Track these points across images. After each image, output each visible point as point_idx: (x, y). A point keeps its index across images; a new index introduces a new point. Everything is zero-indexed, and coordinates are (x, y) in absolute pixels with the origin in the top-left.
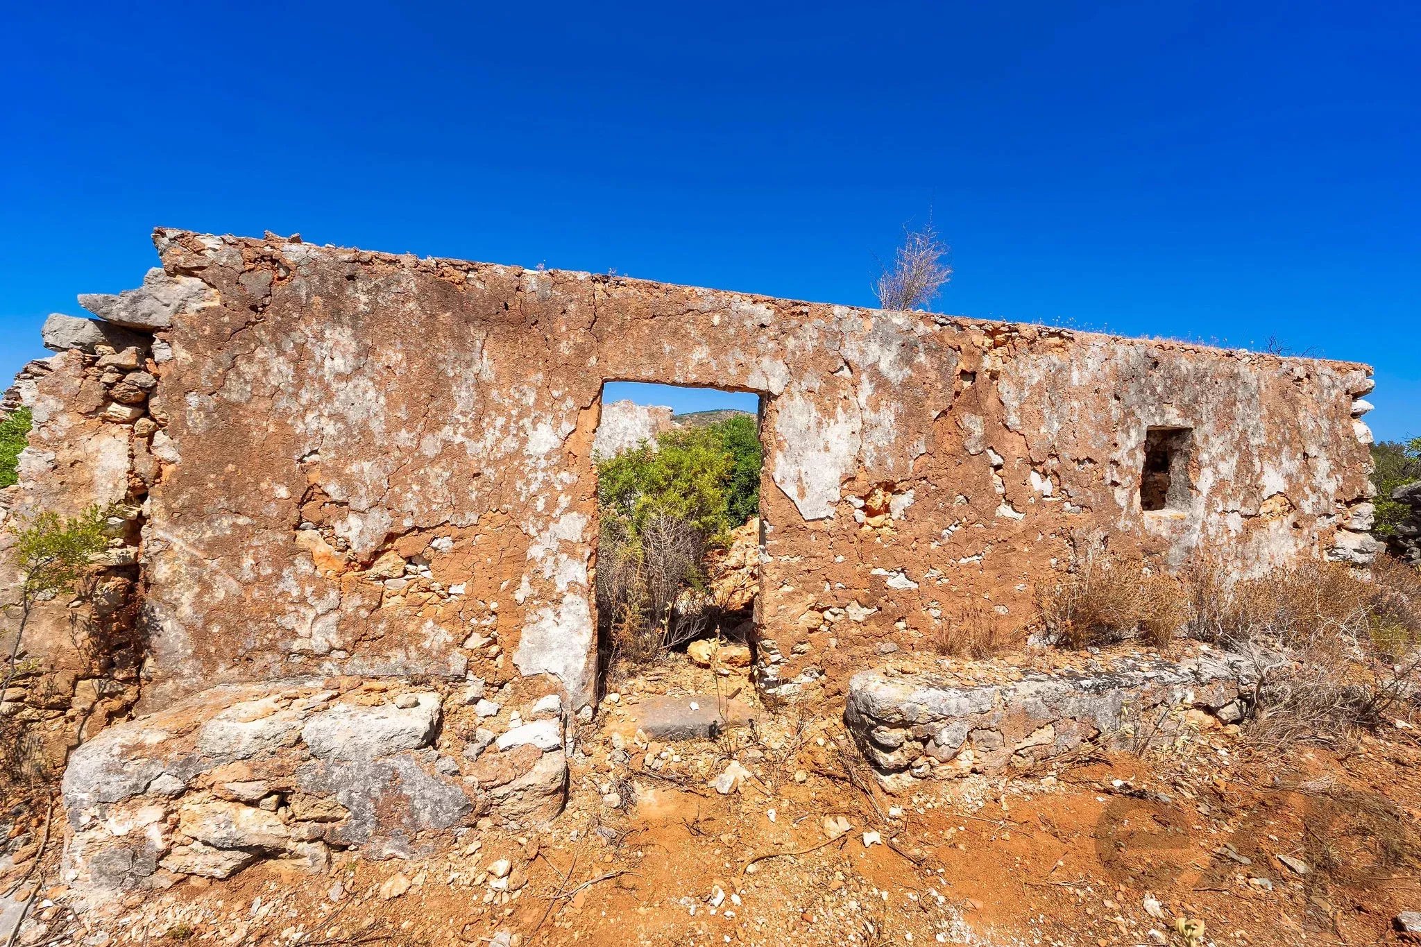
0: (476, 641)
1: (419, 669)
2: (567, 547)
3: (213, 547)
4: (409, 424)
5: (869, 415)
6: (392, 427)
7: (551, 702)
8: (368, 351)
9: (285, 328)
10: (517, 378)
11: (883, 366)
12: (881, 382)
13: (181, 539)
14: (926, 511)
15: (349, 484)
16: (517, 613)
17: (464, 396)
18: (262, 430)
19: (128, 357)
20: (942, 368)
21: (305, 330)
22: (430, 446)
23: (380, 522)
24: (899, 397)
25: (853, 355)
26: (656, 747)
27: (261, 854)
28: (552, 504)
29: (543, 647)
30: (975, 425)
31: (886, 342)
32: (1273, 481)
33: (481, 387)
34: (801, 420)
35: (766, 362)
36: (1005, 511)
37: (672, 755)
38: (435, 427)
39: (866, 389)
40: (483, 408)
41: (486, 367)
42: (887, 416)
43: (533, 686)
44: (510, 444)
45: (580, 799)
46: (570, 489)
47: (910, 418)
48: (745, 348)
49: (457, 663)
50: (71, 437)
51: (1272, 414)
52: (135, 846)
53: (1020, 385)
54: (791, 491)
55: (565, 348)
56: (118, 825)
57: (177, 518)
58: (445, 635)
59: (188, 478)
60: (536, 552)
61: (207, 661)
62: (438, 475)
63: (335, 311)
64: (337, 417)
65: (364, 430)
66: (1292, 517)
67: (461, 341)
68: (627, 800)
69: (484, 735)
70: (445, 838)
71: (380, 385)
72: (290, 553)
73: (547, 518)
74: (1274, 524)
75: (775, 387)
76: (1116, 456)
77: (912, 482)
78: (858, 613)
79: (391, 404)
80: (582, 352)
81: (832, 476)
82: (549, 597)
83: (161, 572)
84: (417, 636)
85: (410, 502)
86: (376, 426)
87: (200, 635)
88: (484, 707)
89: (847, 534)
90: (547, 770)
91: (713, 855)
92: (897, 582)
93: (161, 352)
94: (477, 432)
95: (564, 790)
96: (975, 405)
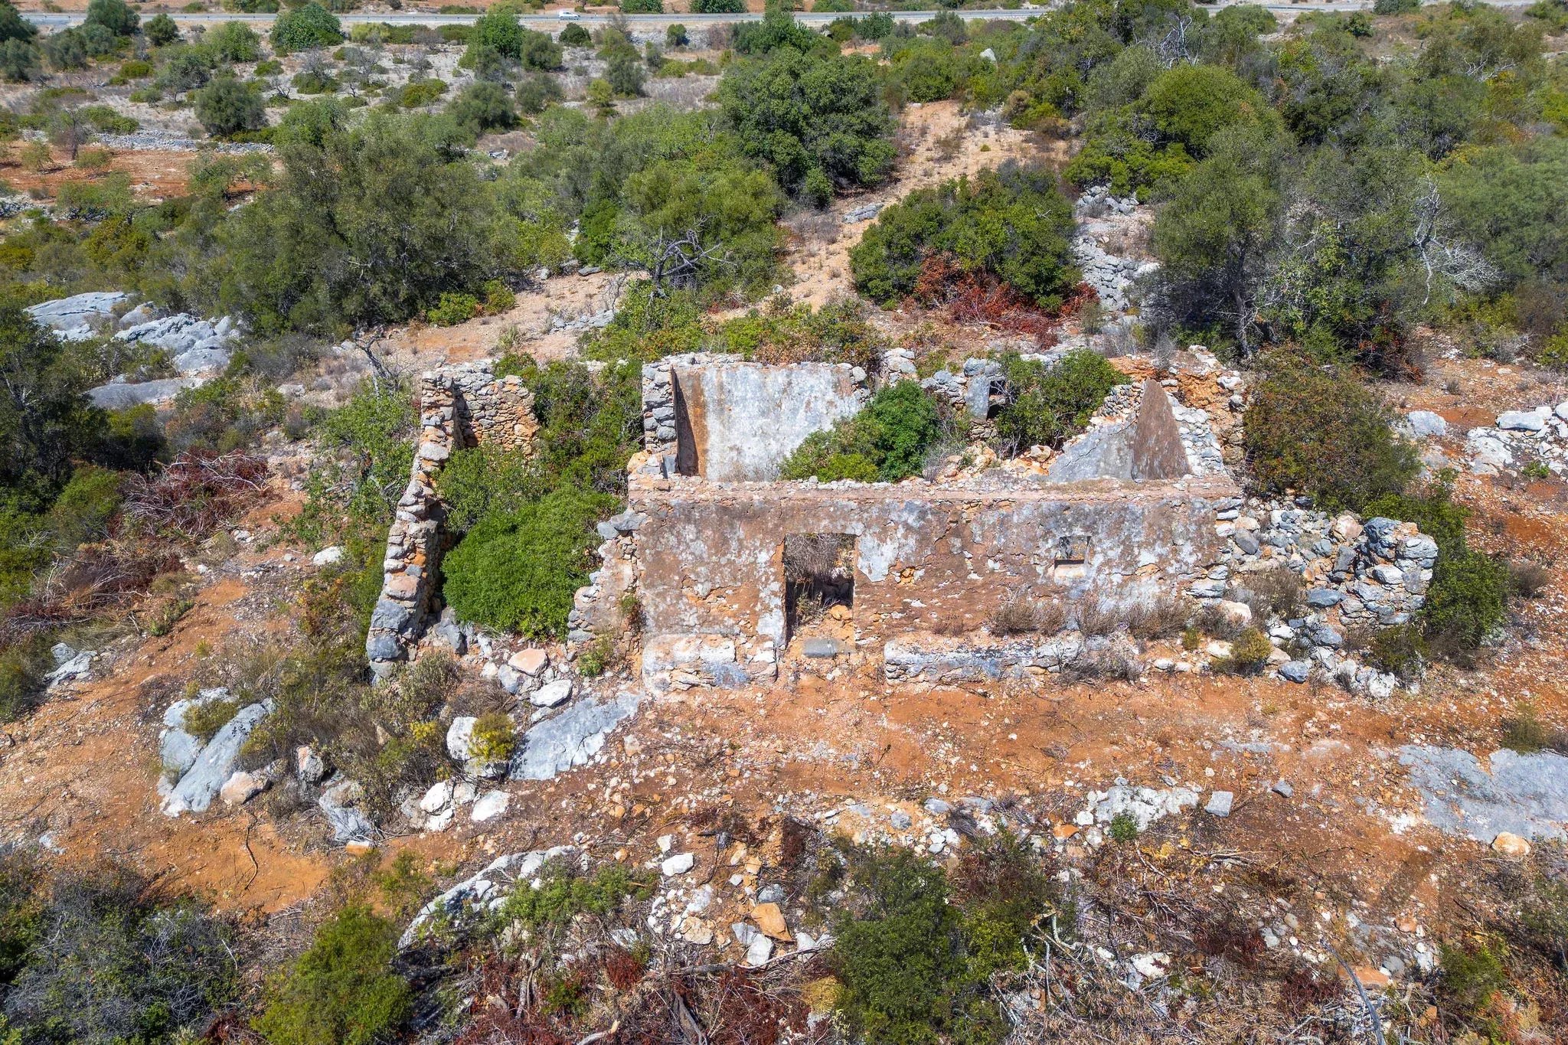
0: (742, 623)
1: (724, 631)
2: (774, 594)
3: (658, 595)
4: (716, 554)
5: (903, 541)
6: (710, 556)
7: (770, 644)
8: (699, 532)
9: (673, 527)
10: (753, 537)
11: (910, 521)
12: (908, 528)
13: (649, 594)
14: (931, 577)
15: (697, 574)
16: (756, 616)
17: (734, 544)
18: (669, 559)
19: (627, 540)
20: (940, 521)
21: (679, 526)
22: (723, 561)
23: (708, 586)
24: (918, 533)
25: (895, 518)
26: (808, 661)
27: (693, 685)
28: (767, 579)
29: (766, 625)
30: (957, 543)
31: (911, 511)
32: (1146, 558)
33: (740, 541)
34: (870, 545)
35: (854, 523)
36: (974, 576)
37: (814, 663)
38: (725, 554)
39: (901, 531)
40: (741, 547)
41: (741, 533)
42: (912, 541)
43: (764, 638)
44: (752, 559)
45: (781, 678)
46: (774, 574)
47: (923, 539)
48: (844, 519)
49: (737, 630)
50: (616, 565)
51: (1151, 525)
52: (663, 681)
53: (982, 524)
54: (865, 571)
55: (770, 525)
56: (659, 676)
57: (647, 587)
58: (732, 621)
59: (649, 575)
60: (762, 595)
61: (660, 628)
62: (727, 571)
63: (689, 520)
64: (692, 553)
65: (701, 557)
66: (1159, 575)
67: (732, 526)
68: (797, 677)
69: (750, 657)
70: (742, 685)
71: (705, 542)
72: (680, 596)
73: (766, 584)
74: (1144, 579)
75: (858, 532)
76: (1038, 552)
77: (923, 566)
78: (897, 615)
79: (710, 548)
80: (777, 526)
81: (885, 565)
82: (768, 609)
83: (644, 602)
84: (722, 621)
85: (718, 579)
86: (705, 556)
87: (657, 621)
88: (748, 645)
89: (892, 586)
90: (771, 669)
91: (821, 698)
92: (916, 604)
93: (636, 537)
94: (739, 556)
95: (776, 675)
96: (957, 533)
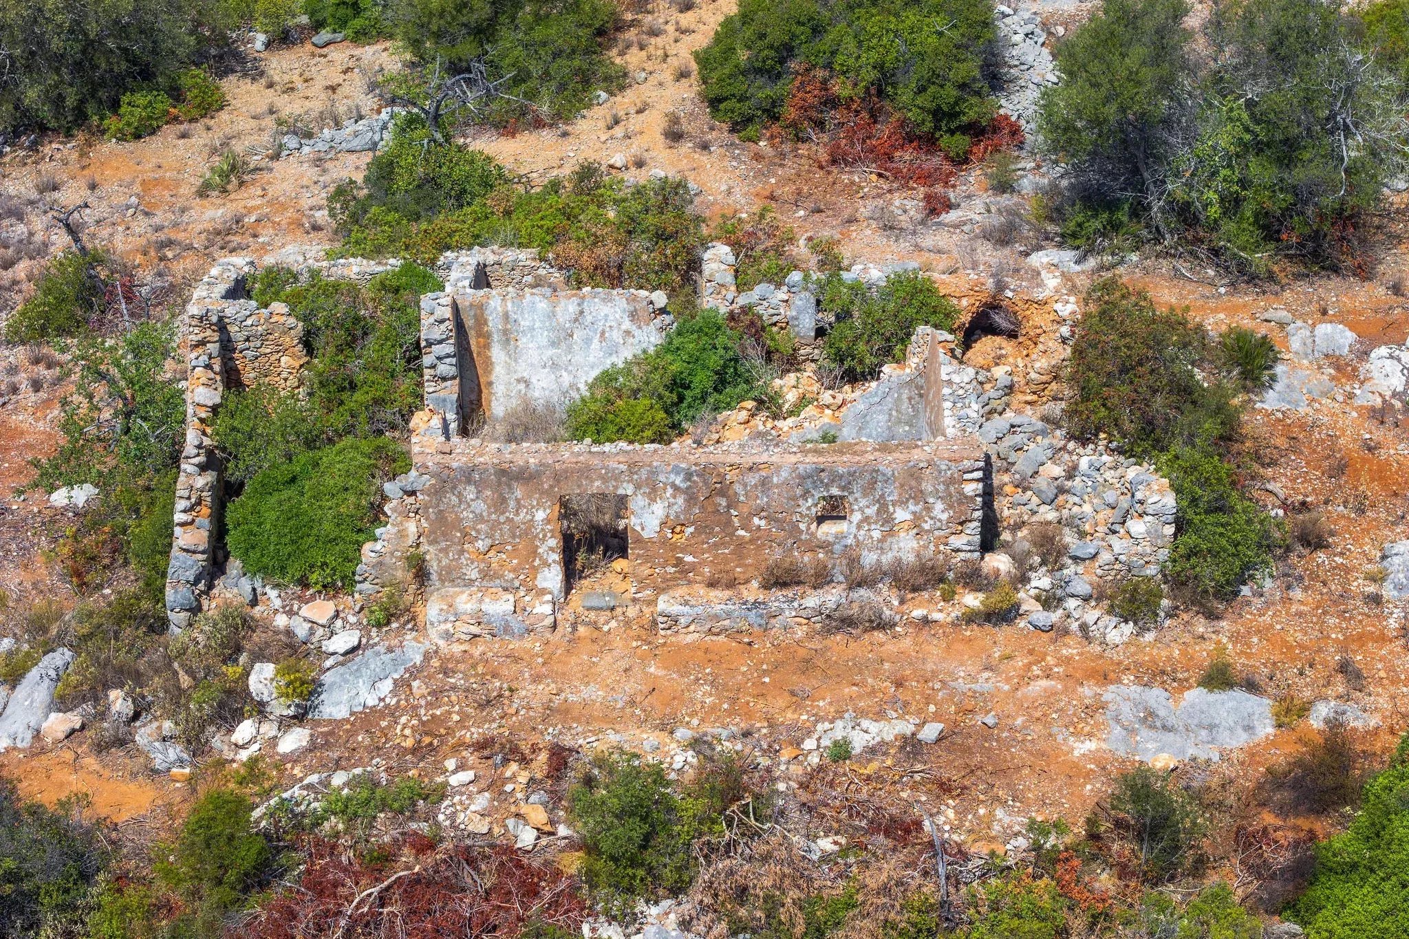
0: (522, 577)
1: (504, 585)
2: (552, 549)
3: (440, 551)
4: (495, 513)
5: (672, 500)
6: (490, 514)
7: (549, 597)
8: (479, 492)
9: (454, 487)
10: (530, 497)
11: (677, 482)
12: (676, 488)
13: (432, 549)
14: (700, 533)
15: (478, 531)
16: (535, 570)
17: (512, 504)
18: (451, 517)
19: (412, 500)
20: (705, 483)
21: (460, 487)
22: (502, 519)
23: (489, 542)
24: (685, 493)
25: (664, 480)
26: (586, 613)
27: (475, 636)
28: (545, 536)
29: (545, 579)
30: (723, 502)
31: (678, 473)
32: (901, 515)
33: (518, 501)
34: (641, 503)
35: (625, 484)
36: (741, 533)
37: (591, 615)
38: (503, 513)
39: (670, 491)
40: (519, 506)
41: (519, 493)
42: (680, 500)
43: (543, 592)
44: (529, 517)
45: (559, 629)
46: (551, 531)
47: (691, 499)
48: (616, 480)
49: (517, 584)
50: (401, 522)
51: (902, 486)
52: (447, 632)
53: (745, 485)
54: (639, 528)
55: (546, 486)
56: (443, 627)
57: (430, 543)
58: (512, 575)
59: (432, 532)
60: (540, 551)
61: (442, 581)
62: (506, 527)
63: (469, 481)
64: (473, 512)
65: (481, 515)
66: (915, 531)
67: (509, 486)
68: (575, 629)
69: (529, 609)
70: (521, 636)
71: (485, 502)
72: (462, 552)
73: (543, 540)
74: (902, 534)
75: (629, 493)
76: (799, 510)
77: (693, 524)
78: (671, 570)
79: (489, 508)
80: (552, 486)
81: (657, 522)
82: (546, 564)
83: (428, 558)
84: (503, 576)
85: (497, 535)
86: (485, 514)
87: (440, 575)
88: (527, 598)
89: (664, 542)
90: (550, 621)
91: (596, 647)
92: (689, 559)
93: (421, 497)
94: (517, 514)
95: (554, 626)
96: (722, 493)
